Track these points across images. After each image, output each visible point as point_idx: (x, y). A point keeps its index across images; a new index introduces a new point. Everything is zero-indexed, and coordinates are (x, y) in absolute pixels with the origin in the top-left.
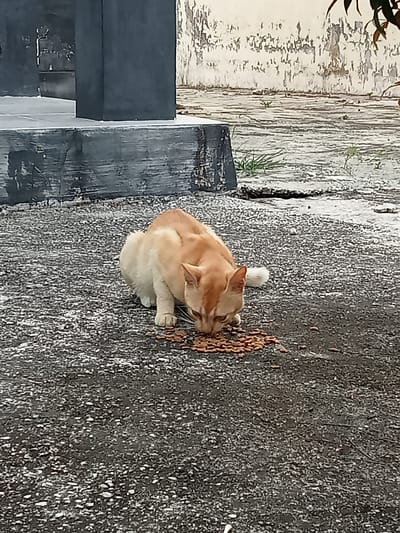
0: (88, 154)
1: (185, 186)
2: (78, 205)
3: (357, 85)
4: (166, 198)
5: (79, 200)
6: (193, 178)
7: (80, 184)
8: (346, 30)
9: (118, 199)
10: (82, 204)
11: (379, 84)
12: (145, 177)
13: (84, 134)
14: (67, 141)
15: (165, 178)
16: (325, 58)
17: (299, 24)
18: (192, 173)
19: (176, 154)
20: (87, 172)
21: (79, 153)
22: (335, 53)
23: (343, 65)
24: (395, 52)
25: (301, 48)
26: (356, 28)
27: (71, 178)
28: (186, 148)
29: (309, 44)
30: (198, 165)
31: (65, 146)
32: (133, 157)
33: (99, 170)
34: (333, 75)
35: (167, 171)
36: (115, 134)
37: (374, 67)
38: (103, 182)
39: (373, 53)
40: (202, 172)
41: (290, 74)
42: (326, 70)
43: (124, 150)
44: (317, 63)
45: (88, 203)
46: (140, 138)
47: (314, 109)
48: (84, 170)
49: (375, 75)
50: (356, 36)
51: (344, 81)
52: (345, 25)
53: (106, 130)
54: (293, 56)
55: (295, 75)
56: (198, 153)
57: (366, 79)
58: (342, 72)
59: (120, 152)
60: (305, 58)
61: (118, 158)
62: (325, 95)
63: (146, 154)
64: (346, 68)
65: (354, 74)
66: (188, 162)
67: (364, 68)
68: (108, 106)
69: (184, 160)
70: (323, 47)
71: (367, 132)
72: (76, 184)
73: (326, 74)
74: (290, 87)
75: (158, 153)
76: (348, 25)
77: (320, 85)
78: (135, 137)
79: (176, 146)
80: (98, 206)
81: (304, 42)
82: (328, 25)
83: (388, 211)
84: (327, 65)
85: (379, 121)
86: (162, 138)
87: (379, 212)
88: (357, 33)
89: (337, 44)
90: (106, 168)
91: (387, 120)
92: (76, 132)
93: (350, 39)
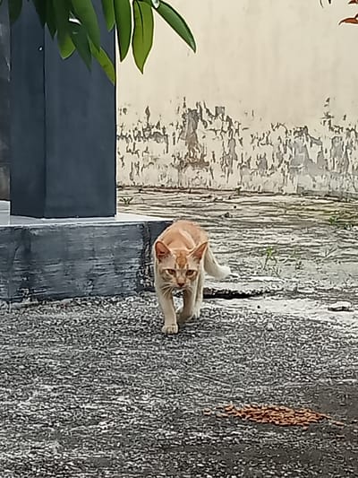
0: (36, 254)
1: (131, 286)
2: (26, 306)
3: (219, 179)
4: (113, 299)
5: (27, 302)
6: (139, 278)
7: (28, 285)
8: (205, 116)
9: (65, 301)
10: (30, 306)
11: (246, 177)
12: (91, 278)
13: (33, 232)
14: (16, 240)
15: (111, 278)
16: (181, 148)
17: (147, 109)
18: (138, 273)
19: (122, 252)
20: (35, 272)
21: (27, 252)
22: (192, 142)
23: (203, 156)
24: (264, 141)
25: (150, 136)
26: (217, 114)
27: (20, 279)
28: (131, 247)
29: (161, 131)
30: (143, 264)
31: (13, 245)
32: (79, 256)
33: (47, 270)
34: (190, 167)
35: (113, 271)
36: (63, 232)
37: (240, 158)
38: (50, 282)
39: (238, 142)
40: (147, 271)
41: (137, 166)
42: (182, 162)
43: (71, 249)
44: (170, 153)
45: (36, 305)
46: (87, 236)
47: (183, 206)
48: (32, 270)
49: (241, 167)
50: (217, 123)
51: (205, 175)
52: (204, 110)
53: (53, 228)
54: (141, 145)
55: (144, 167)
56: (143, 251)
57: (230, 172)
58: (202, 163)
59: (67, 251)
60: (156, 148)
61: (65, 257)
62: (182, 190)
63: (93, 253)
64: (206, 159)
65: (216, 166)
66: (133, 260)
67: (228, 160)
68: (50, 203)
69: (129, 258)
70: (177, 136)
71: (262, 231)
72: (24, 285)
73: (182, 166)
74: (139, 181)
75: (103, 252)
76: (208, 111)
77: (175, 179)
78: (82, 234)
79: (122, 244)
80: (46, 307)
81: (154, 130)
82: (182, 110)
83: (344, 309)
84: (182, 156)
85: (267, 219)
86: (108, 236)
87: (334, 310)
88: (219, 120)
89: (194, 132)
90: (54, 267)
91: (275, 218)
92: (25, 230)
93: (209, 126)
